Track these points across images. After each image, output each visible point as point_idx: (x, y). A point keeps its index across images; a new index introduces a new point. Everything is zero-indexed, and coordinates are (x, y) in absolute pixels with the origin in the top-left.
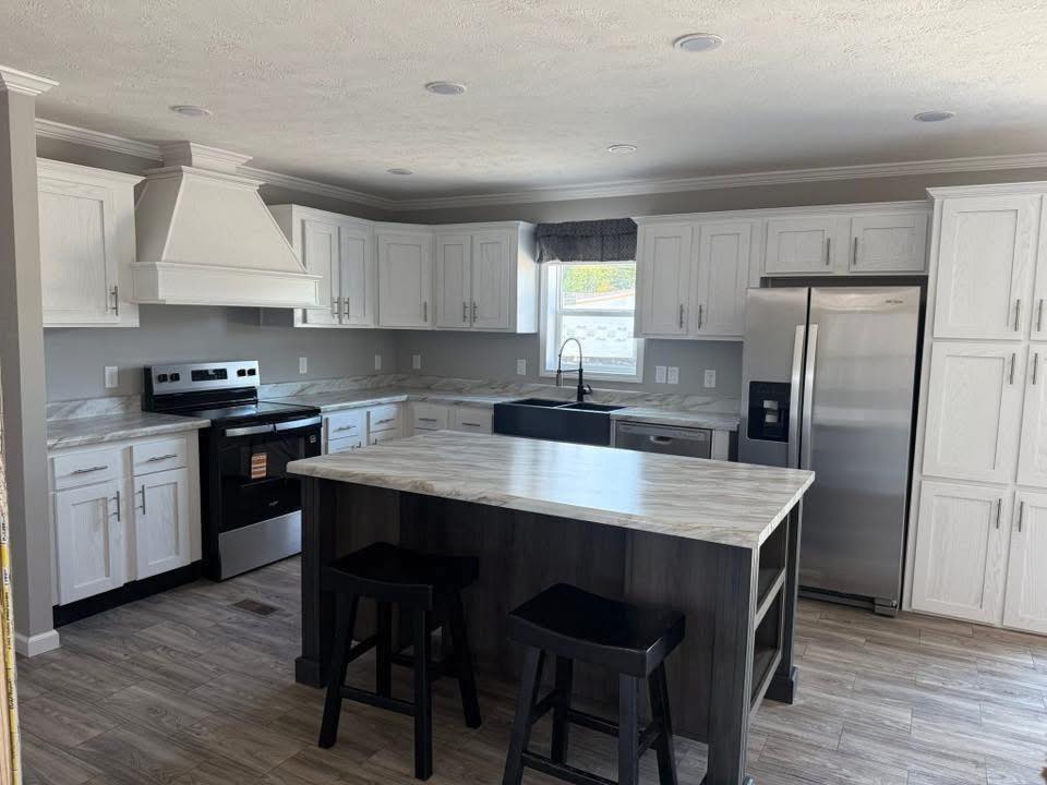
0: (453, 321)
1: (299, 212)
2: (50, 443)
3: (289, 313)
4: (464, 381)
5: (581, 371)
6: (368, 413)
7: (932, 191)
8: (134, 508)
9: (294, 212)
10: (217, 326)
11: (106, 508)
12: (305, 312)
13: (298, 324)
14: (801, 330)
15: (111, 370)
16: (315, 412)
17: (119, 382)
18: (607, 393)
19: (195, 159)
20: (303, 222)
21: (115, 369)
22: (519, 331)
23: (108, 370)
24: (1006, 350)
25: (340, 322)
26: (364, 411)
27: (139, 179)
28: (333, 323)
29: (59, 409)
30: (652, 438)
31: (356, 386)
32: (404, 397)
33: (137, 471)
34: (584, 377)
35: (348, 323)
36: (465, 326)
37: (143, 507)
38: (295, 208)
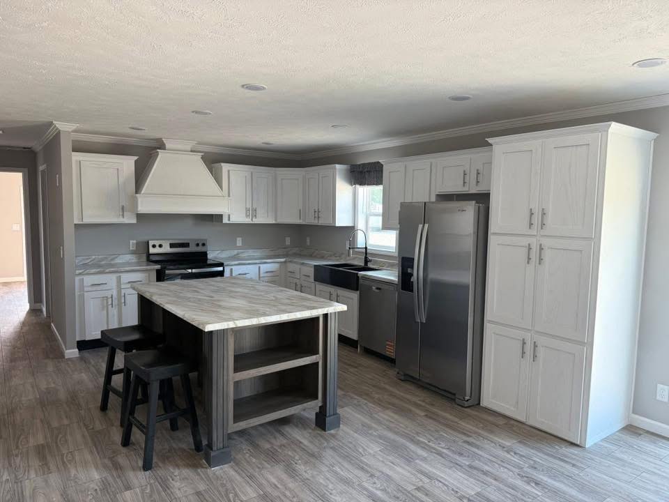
0: (310, 220)
1: (225, 167)
2: (78, 272)
3: (221, 216)
4: (326, 252)
5: (366, 248)
6: (259, 267)
7: (490, 140)
8: (121, 303)
9: (223, 168)
10: (190, 222)
11: (107, 303)
12: (229, 216)
13: (225, 220)
14: (421, 226)
15: (133, 242)
16: (221, 265)
17: (136, 247)
18: (382, 262)
19: (168, 146)
20: (229, 171)
21: (135, 242)
22: (337, 225)
23: (131, 242)
24: (525, 241)
25: (252, 220)
26: (257, 266)
27: (136, 158)
28: (248, 221)
29: (106, 258)
30: (374, 288)
31: (272, 253)
32: (283, 260)
33: (123, 286)
34: (368, 251)
35: (256, 221)
36: (315, 222)
37: (125, 302)
38: (222, 164)
